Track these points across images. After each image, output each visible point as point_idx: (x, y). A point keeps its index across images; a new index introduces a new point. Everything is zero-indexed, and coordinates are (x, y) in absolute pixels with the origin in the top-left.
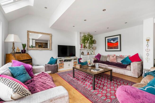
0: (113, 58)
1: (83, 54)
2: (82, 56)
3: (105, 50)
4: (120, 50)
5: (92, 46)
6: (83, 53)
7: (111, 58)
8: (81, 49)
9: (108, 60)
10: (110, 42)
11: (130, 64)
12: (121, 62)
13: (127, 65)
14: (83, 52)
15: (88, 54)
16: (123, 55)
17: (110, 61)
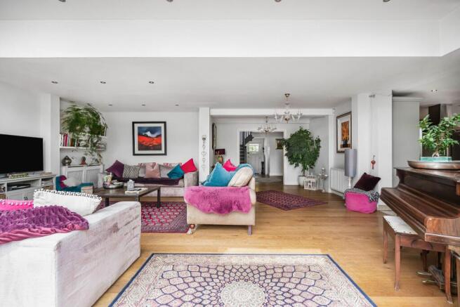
0: (152, 170)
1: (69, 163)
2: (65, 171)
3: (132, 153)
4: (165, 154)
5: (99, 142)
6: (67, 161)
7: (149, 169)
8: (65, 147)
9: (141, 175)
10: (144, 134)
11: (183, 177)
12: (167, 177)
13: (179, 179)
14: (67, 158)
15: (83, 161)
16: (169, 162)
17: (146, 177)
